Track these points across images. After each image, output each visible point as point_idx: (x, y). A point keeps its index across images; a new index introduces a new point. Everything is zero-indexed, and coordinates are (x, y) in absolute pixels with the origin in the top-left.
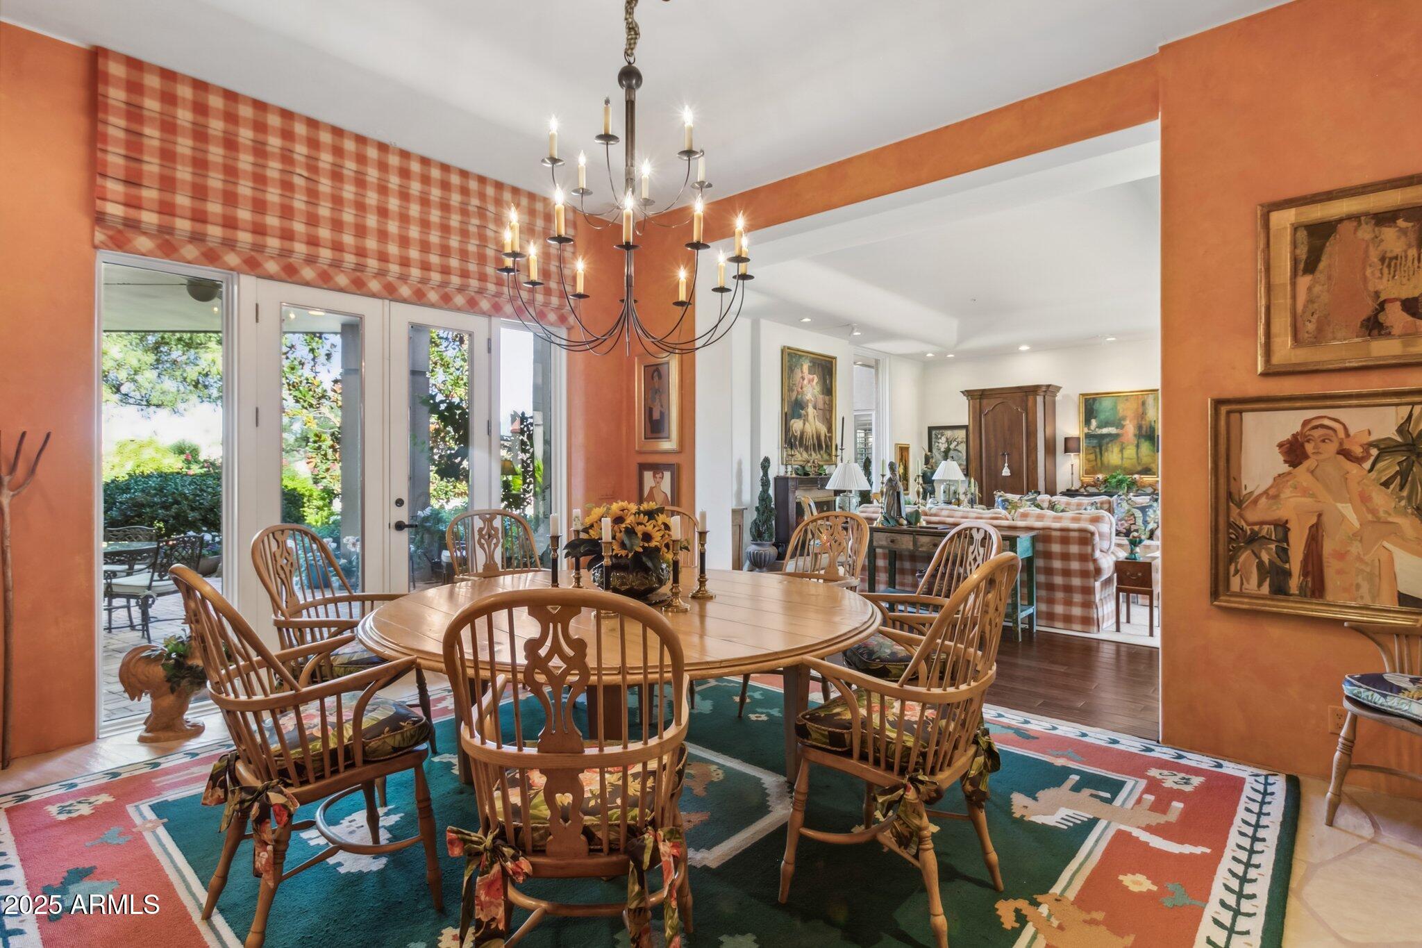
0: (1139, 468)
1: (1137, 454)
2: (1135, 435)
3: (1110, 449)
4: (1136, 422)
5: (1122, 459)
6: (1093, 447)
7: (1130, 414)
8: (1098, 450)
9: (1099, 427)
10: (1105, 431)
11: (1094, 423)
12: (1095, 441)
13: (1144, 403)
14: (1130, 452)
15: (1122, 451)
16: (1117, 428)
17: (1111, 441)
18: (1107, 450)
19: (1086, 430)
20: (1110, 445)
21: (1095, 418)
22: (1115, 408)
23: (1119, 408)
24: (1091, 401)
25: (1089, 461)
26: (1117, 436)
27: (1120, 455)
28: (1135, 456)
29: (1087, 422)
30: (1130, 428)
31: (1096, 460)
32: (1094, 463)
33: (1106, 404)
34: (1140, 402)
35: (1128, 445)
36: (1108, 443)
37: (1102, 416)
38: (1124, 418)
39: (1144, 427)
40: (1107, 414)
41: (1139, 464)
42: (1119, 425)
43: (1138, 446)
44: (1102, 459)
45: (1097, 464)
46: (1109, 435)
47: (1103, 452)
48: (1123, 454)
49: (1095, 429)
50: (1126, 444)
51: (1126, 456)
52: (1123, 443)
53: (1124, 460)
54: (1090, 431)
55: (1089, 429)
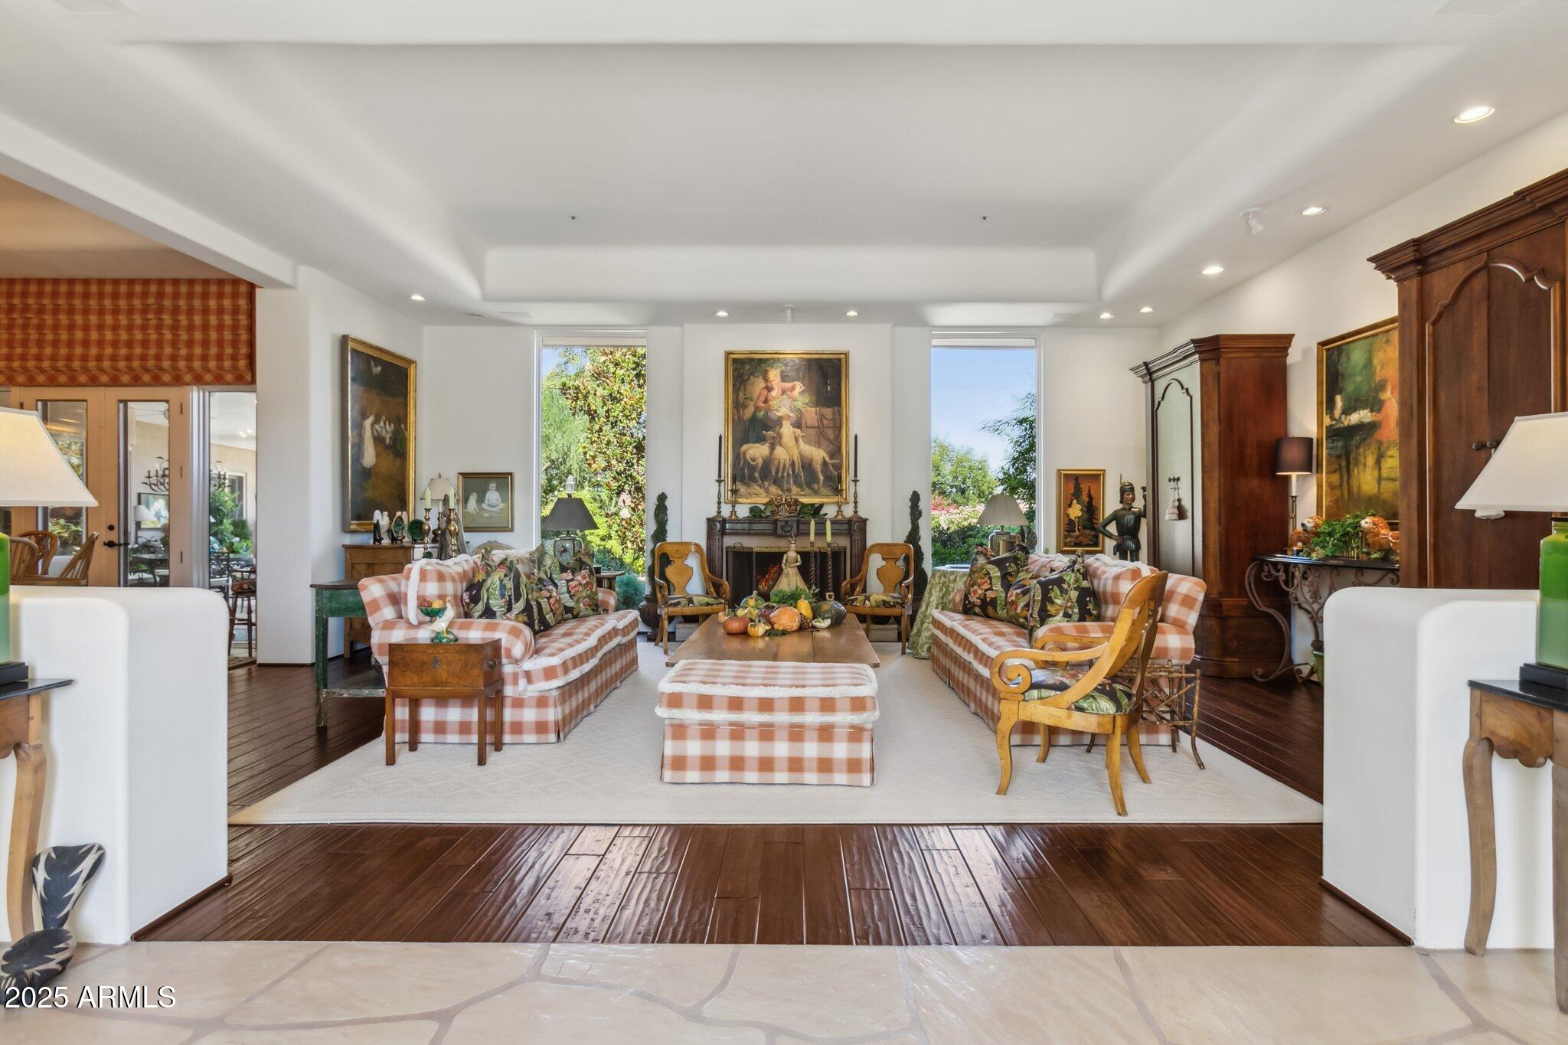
3: (1362, 459)
5: (1380, 480)
6: (1338, 456)
7: (1390, 373)
8: (1344, 463)
9: (1347, 411)
10: (1354, 418)
11: (1339, 403)
12: (1340, 444)
14: (1391, 463)
15: (1378, 462)
16: (1372, 411)
17: (1363, 440)
18: (1357, 463)
19: (1327, 421)
20: (1361, 451)
21: (1341, 392)
22: (1369, 363)
23: (1374, 363)
24: (1335, 355)
25: (1331, 487)
27: (1376, 473)
29: (1330, 402)
30: (1391, 408)
31: (1342, 485)
32: (1338, 492)
33: (1357, 357)
35: (1388, 448)
36: (1358, 447)
37: (1350, 387)
38: (1381, 387)
40: (1359, 379)
42: (1376, 405)
44: (1348, 483)
45: (1342, 495)
46: (1360, 427)
47: (1351, 467)
48: (1380, 469)
49: (1340, 417)
50: (1385, 445)
51: (1385, 473)
52: (1380, 443)
53: (1383, 482)
54: (1334, 422)
55: (1332, 418)
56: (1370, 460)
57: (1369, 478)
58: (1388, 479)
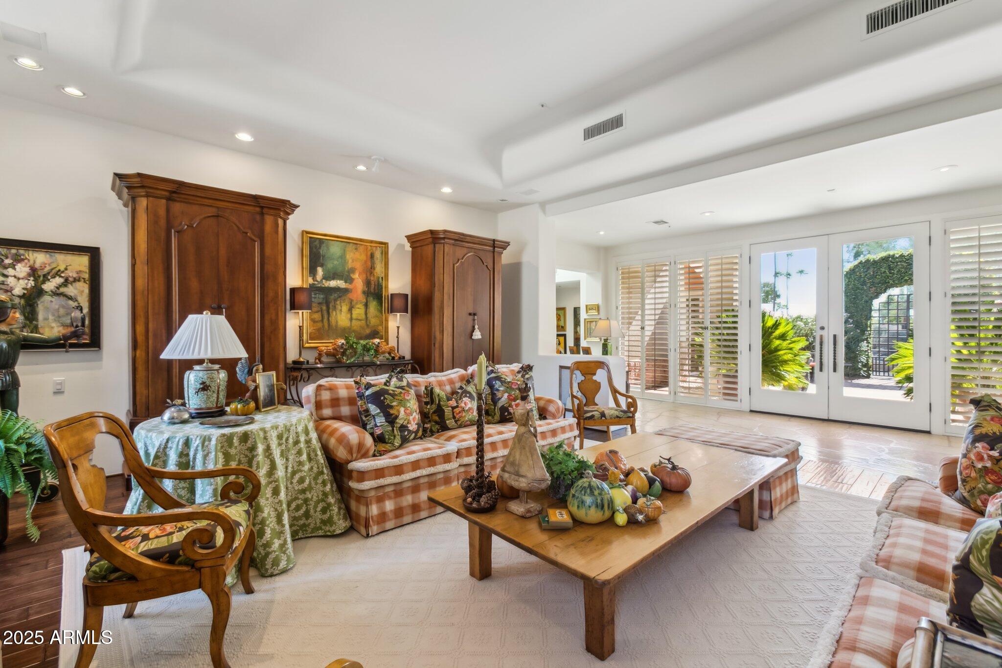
0: (368, 331)
1: (366, 314)
2: (364, 292)
3: (339, 307)
4: (364, 276)
5: (351, 319)
6: (320, 303)
7: (358, 266)
8: (324, 308)
9: (326, 278)
10: (333, 283)
11: (320, 271)
12: (322, 296)
13: (372, 256)
14: (359, 311)
15: (350, 310)
16: (346, 282)
17: (340, 297)
18: (335, 308)
19: (311, 281)
20: (338, 302)
21: (322, 266)
22: (343, 257)
23: (348, 257)
24: (317, 243)
25: (313, 321)
26: (346, 291)
27: (349, 316)
28: (364, 317)
29: (313, 271)
30: (359, 283)
31: (322, 320)
32: (320, 325)
33: (335, 249)
34: (369, 253)
35: (356, 304)
36: (335, 300)
37: (330, 265)
38: (353, 270)
39: (373, 283)
40: (336, 262)
41: (368, 326)
42: (349, 279)
43: (366, 305)
44: (328, 320)
45: (323, 326)
46: (337, 289)
47: (331, 311)
48: (351, 314)
49: (322, 280)
50: (355, 302)
51: (354, 316)
52: (351, 301)
53: (354, 321)
54: (316, 283)
55: (314, 279)
56: (345, 308)
57: (344, 318)
58: (357, 319)
